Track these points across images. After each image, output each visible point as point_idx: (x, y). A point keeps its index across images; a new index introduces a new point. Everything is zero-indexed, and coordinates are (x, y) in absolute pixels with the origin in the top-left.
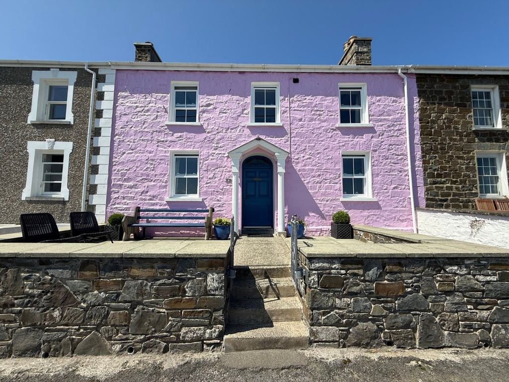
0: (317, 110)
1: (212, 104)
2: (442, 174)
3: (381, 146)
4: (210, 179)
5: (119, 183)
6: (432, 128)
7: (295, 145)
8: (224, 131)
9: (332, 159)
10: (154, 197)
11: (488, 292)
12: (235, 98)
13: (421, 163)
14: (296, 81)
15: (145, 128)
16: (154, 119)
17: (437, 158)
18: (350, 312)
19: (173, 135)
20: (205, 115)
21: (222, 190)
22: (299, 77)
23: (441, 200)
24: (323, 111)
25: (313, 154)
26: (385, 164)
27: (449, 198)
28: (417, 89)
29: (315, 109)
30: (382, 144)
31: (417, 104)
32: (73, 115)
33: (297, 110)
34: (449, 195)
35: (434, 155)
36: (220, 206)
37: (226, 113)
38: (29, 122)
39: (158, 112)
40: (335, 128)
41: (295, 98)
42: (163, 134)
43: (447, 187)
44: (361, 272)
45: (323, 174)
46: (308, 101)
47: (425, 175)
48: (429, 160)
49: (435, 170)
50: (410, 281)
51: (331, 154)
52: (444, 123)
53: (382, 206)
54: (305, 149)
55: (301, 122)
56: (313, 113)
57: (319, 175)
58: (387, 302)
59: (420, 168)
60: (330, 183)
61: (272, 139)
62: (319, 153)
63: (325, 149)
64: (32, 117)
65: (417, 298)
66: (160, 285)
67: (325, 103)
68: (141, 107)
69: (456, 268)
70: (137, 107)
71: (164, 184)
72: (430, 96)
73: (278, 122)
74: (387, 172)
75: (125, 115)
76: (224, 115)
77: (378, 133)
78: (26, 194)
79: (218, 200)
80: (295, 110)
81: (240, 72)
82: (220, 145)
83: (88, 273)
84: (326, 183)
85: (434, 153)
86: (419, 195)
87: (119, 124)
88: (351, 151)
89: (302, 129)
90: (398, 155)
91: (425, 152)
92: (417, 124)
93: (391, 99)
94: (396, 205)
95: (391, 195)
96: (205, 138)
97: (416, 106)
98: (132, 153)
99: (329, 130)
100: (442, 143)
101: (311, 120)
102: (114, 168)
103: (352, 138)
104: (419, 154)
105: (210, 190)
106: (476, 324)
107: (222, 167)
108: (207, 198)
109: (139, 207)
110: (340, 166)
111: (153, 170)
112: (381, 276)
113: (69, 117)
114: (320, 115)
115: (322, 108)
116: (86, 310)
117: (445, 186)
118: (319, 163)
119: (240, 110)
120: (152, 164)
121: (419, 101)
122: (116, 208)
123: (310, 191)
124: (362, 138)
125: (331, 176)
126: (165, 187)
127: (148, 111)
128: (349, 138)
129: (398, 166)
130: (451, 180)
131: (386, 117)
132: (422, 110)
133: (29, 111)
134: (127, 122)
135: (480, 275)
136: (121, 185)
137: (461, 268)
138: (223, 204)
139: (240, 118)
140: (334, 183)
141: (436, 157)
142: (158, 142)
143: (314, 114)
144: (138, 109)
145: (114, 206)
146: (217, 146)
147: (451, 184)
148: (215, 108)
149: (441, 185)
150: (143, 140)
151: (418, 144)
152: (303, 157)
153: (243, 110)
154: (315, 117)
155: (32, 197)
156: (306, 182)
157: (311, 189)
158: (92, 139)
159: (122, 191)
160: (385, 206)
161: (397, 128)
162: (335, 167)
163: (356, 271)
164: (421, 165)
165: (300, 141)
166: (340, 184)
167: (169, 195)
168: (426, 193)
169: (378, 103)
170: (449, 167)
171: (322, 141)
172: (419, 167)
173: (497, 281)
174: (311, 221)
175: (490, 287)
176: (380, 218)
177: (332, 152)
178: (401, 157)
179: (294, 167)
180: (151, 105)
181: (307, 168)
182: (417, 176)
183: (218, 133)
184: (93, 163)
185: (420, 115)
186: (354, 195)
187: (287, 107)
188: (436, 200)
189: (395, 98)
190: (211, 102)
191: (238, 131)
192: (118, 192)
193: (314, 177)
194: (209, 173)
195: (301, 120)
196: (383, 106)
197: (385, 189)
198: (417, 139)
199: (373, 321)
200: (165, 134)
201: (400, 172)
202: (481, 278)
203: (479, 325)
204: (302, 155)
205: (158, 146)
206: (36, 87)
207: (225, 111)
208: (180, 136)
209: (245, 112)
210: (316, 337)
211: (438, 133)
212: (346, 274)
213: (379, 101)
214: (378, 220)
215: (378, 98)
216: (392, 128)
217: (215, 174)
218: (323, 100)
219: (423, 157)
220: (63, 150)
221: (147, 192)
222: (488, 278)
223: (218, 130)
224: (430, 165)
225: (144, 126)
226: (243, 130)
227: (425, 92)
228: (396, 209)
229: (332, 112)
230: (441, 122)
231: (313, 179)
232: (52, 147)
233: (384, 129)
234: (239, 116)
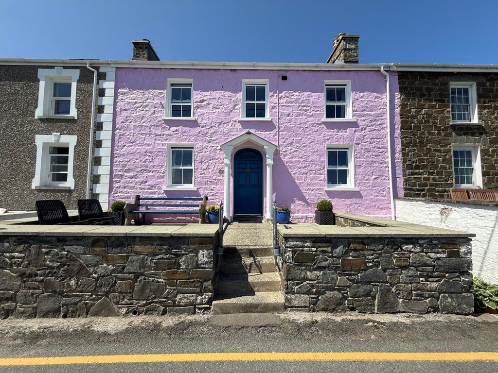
0: (304, 106)
1: (205, 100)
2: (420, 166)
3: (363, 140)
4: (204, 170)
5: (120, 173)
6: (411, 123)
7: (283, 138)
8: (217, 126)
9: (317, 151)
10: (152, 186)
11: (437, 267)
12: (227, 94)
13: (401, 155)
14: (284, 78)
15: (143, 123)
16: (151, 114)
17: (416, 151)
18: (319, 283)
19: (169, 129)
20: (199, 110)
21: (215, 180)
22: (287, 74)
23: (418, 190)
24: (309, 106)
25: (300, 146)
26: (367, 156)
27: (426, 188)
28: (398, 86)
29: (302, 105)
30: (365, 137)
31: (398, 100)
32: (76, 110)
33: (286, 106)
34: (426, 185)
35: (413, 148)
36: (213, 195)
37: (218, 108)
38: (36, 117)
39: (156, 108)
40: (320, 123)
41: (283, 94)
42: (160, 128)
43: (424, 178)
44: (329, 249)
45: (308, 166)
46: (296, 98)
47: (404, 167)
48: (408, 153)
49: (413, 162)
50: (371, 257)
51: (317, 147)
52: (423, 118)
53: (363, 195)
54: (292, 143)
55: (289, 118)
56: (300, 109)
57: (305, 167)
58: (351, 275)
59: (399, 160)
60: (315, 174)
61: (261, 133)
62: (305, 146)
63: (311, 143)
64: (39, 113)
65: (376, 272)
66: (159, 259)
67: (312, 99)
68: (140, 103)
69: (411, 246)
70: (136, 103)
71: (161, 174)
72: (411, 92)
73: (268, 117)
74: (368, 164)
75: (125, 110)
76: (217, 110)
77: (361, 127)
78: (36, 183)
79: (212, 190)
80: (283, 106)
81: (232, 70)
82: (213, 139)
83: (98, 249)
84: (311, 174)
85: (413, 146)
86: (398, 185)
87: (119, 119)
88: (335, 144)
89: (289, 124)
90: (379, 148)
91: (404, 145)
92: (398, 119)
93: (374, 95)
94: (376, 194)
95: (372, 185)
96: (200, 132)
97: (397, 101)
98: (131, 146)
99: (315, 124)
100: (421, 137)
101: (299, 115)
102: (115, 160)
103: (336, 132)
104: (398, 147)
105: (204, 180)
106: (426, 294)
107: (215, 159)
108: (200, 188)
109: (139, 196)
110: (325, 158)
111: (151, 162)
112: (346, 253)
113: (73, 113)
114: (306, 110)
115: (309, 103)
116: (97, 279)
117: (422, 177)
118: (305, 156)
119: (231, 106)
120: (150, 156)
121: (400, 97)
122: (118, 196)
123: (296, 181)
124: (346, 132)
125: (316, 168)
126: (163, 177)
127: (146, 106)
128: (334, 132)
129: (379, 158)
130: (429, 172)
131: (369, 113)
132: (403, 106)
133: (36, 107)
134: (127, 117)
135: (431, 252)
136: (122, 176)
137: (415, 246)
138: (216, 193)
139: (231, 113)
140: (319, 174)
141: (415, 150)
142: (156, 135)
143: (301, 110)
144: (137, 105)
145: (116, 195)
146: (210, 140)
147: (428, 175)
148: (208, 104)
149: (419, 176)
150: (141, 134)
151: (398, 138)
152: (291, 149)
153: (235, 106)
154: (302, 112)
155: (41, 186)
156: (293, 173)
157: (297, 180)
158: (95, 132)
159: (123, 181)
160: (366, 196)
161: (379, 123)
162: (320, 159)
163: (325, 249)
164: (400, 158)
165: (287, 135)
166: (325, 175)
167: (167, 185)
168: (405, 183)
169: (361, 99)
170: (427, 159)
171: (308, 135)
172: (399, 159)
173: (446, 258)
174: (297, 209)
175: (440, 263)
176: (361, 206)
177: (318, 145)
178: (382, 150)
179: (282, 159)
180: (149, 101)
181: (294, 160)
182: (397, 168)
183: (211, 127)
184: (96, 155)
185: (401, 110)
186: (337, 185)
187: (276, 103)
188: (414, 190)
189: (377, 95)
190: (205, 98)
191: (230, 126)
192: (119, 182)
193: (300, 168)
194: (203, 164)
195: (288, 115)
196: (366, 102)
197: (367, 180)
198: (398, 132)
199: (339, 290)
200: (162, 128)
201: (381, 163)
202: (433, 255)
203: (429, 294)
204: (290, 148)
205: (155, 139)
206: (42, 84)
207: (218, 107)
208: (176, 130)
209: (237, 107)
210: (290, 303)
211: (417, 127)
212: (316, 251)
213: (362, 97)
214: (359, 208)
215: (362, 94)
216: (375, 123)
217: (208, 165)
218: (309, 97)
219: (403, 150)
220: (69, 143)
221: (146, 182)
222: (439, 255)
223: (211, 124)
224: (409, 157)
225: (143, 121)
226: (235, 125)
227: (406, 88)
228: (376, 198)
229: (318, 107)
230: (420, 117)
231: (300, 170)
232: (58, 140)
233: (367, 124)
234: (231, 111)
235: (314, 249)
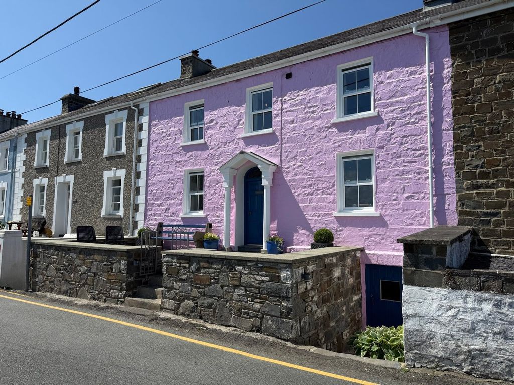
0: (310, 107)
1: (214, 120)
2: (490, 173)
3: (390, 140)
4: (212, 195)
5: (152, 202)
6: (474, 102)
7: (286, 152)
8: (223, 146)
9: (325, 164)
10: (173, 213)
11: (262, 289)
12: (233, 108)
13: (453, 158)
14: (289, 76)
15: (168, 151)
16: (173, 142)
17: (482, 149)
18: (181, 292)
19: (186, 156)
20: (209, 132)
21: (221, 205)
22: (293, 71)
23: (486, 214)
24: (317, 106)
25: (304, 160)
26: (395, 165)
27: (502, 211)
28: (449, 47)
29: (309, 105)
30: (392, 137)
31: (449, 69)
32: (126, 147)
33: (290, 111)
34: (503, 205)
35: (477, 144)
36: (219, 222)
37: (224, 127)
38: (104, 157)
39: (176, 135)
40: (329, 125)
41: (286, 98)
42: (179, 155)
43: (498, 193)
44: (187, 265)
45: (314, 184)
46: (301, 98)
47: (459, 177)
48: (467, 152)
49: (477, 167)
50: (213, 275)
51: (325, 159)
52: (497, 90)
53: (388, 222)
54: (296, 156)
55: (293, 125)
56: (305, 111)
57: (310, 186)
58: (199, 288)
59: (450, 166)
60: (322, 194)
61: (263, 148)
62: (310, 159)
63: (317, 154)
64: (106, 153)
65: (217, 288)
67: (320, 95)
68: (165, 132)
69: (241, 268)
70: (162, 133)
71: (180, 201)
72: (473, 52)
73: (275, 127)
74: (397, 175)
75: (155, 141)
76: (224, 129)
77: (386, 123)
78: (103, 213)
79: (218, 216)
80: (287, 112)
81: (237, 81)
82: (220, 161)
83: (81, 256)
84: (318, 194)
85: (476, 141)
86: (446, 207)
87: (152, 150)
88: (349, 152)
89: (293, 133)
90: (416, 150)
91: (459, 141)
92: (447, 99)
93: (407, 70)
94: (409, 221)
95: (403, 207)
96: (209, 155)
97: (447, 72)
98: (159, 175)
99: (324, 129)
100: (493, 124)
101: (304, 119)
102: (150, 189)
103: (351, 135)
104: (448, 144)
105: (212, 206)
106: (252, 313)
107: (221, 183)
108: (209, 214)
109: (162, 223)
110: (337, 173)
111: (173, 189)
112: (198, 270)
113: (124, 150)
114: (313, 112)
115: (316, 102)
116: (81, 275)
117: (495, 191)
118: (310, 171)
119: (236, 122)
120: (172, 184)
121: (453, 64)
122: (150, 223)
123: (300, 205)
124: (365, 132)
125: (324, 186)
126: (180, 204)
127: (170, 135)
128: (348, 135)
129: (415, 166)
130: (508, 182)
131: (399, 99)
132: (457, 77)
133: (104, 148)
134: (157, 148)
135: (257, 275)
136: (153, 204)
137: (245, 268)
138: (221, 220)
139: (236, 130)
140: (327, 194)
141: (480, 146)
142: (176, 163)
143: (307, 112)
144: (164, 135)
145: (149, 222)
146: (217, 162)
147: (506, 188)
148: (217, 124)
149: (488, 191)
150: (166, 162)
151: (448, 130)
152: (294, 165)
153: (240, 121)
154: (308, 115)
155: (106, 214)
156: (296, 194)
157: (301, 203)
158: (136, 165)
159: (154, 209)
160: (393, 223)
161: (415, 112)
162: (328, 174)
163: (185, 265)
164: (452, 162)
165: (291, 147)
166: (335, 194)
167: (184, 211)
168: (459, 203)
169: (387, 81)
170: (504, 160)
171: (315, 143)
172: (449, 164)
173: (268, 281)
174: (301, 240)
175: (264, 286)
176: (386, 239)
177: (325, 156)
178: (420, 152)
179: (285, 177)
180: (171, 129)
181: (298, 177)
182: (446, 179)
183: (219, 148)
184: (137, 186)
185: (453, 84)
186: (359, 207)
187: (279, 110)
188: (478, 215)
189: (413, 69)
190: (214, 118)
191: (234, 144)
192: (151, 210)
193: (305, 187)
194: (211, 189)
195: (292, 122)
196: (394, 84)
197: (394, 200)
198: (448, 121)
199: (193, 300)
200: (181, 155)
201: (419, 173)
202: (258, 277)
203: (254, 314)
204: (293, 163)
205: (176, 167)
206: (108, 127)
207: (224, 125)
208: (191, 156)
209: (242, 122)
210: (164, 306)
211: (486, 107)
212: (180, 266)
213: (390, 77)
214: (383, 241)
215: (389, 73)
216: (408, 112)
217: (215, 190)
218: (317, 93)
219: (456, 148)
221: (169, 209)
222: (263, 278)
223: (218, 145)
224: (469, 159)
225: (167, 149)
226: (239, 143)
227: (463, 47)
228: (409, 227)
229: (328, 105)
230: (491, 90)
231: (304, 190)
232: (115, 174)
233: (395, 116)
234: (235, 128)
235: (178, 265)
